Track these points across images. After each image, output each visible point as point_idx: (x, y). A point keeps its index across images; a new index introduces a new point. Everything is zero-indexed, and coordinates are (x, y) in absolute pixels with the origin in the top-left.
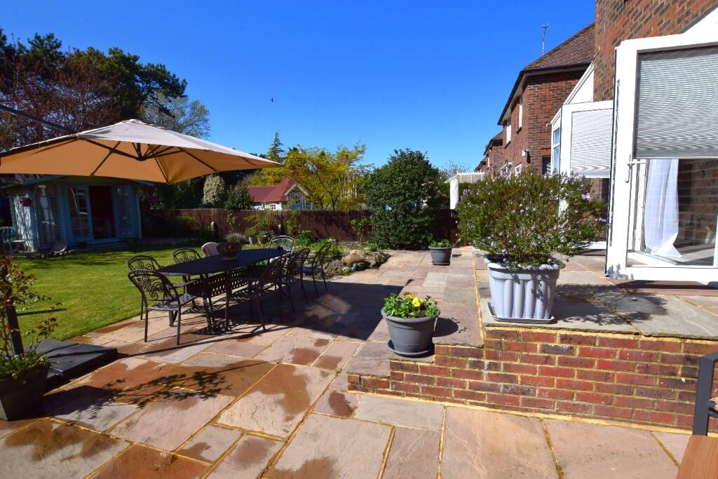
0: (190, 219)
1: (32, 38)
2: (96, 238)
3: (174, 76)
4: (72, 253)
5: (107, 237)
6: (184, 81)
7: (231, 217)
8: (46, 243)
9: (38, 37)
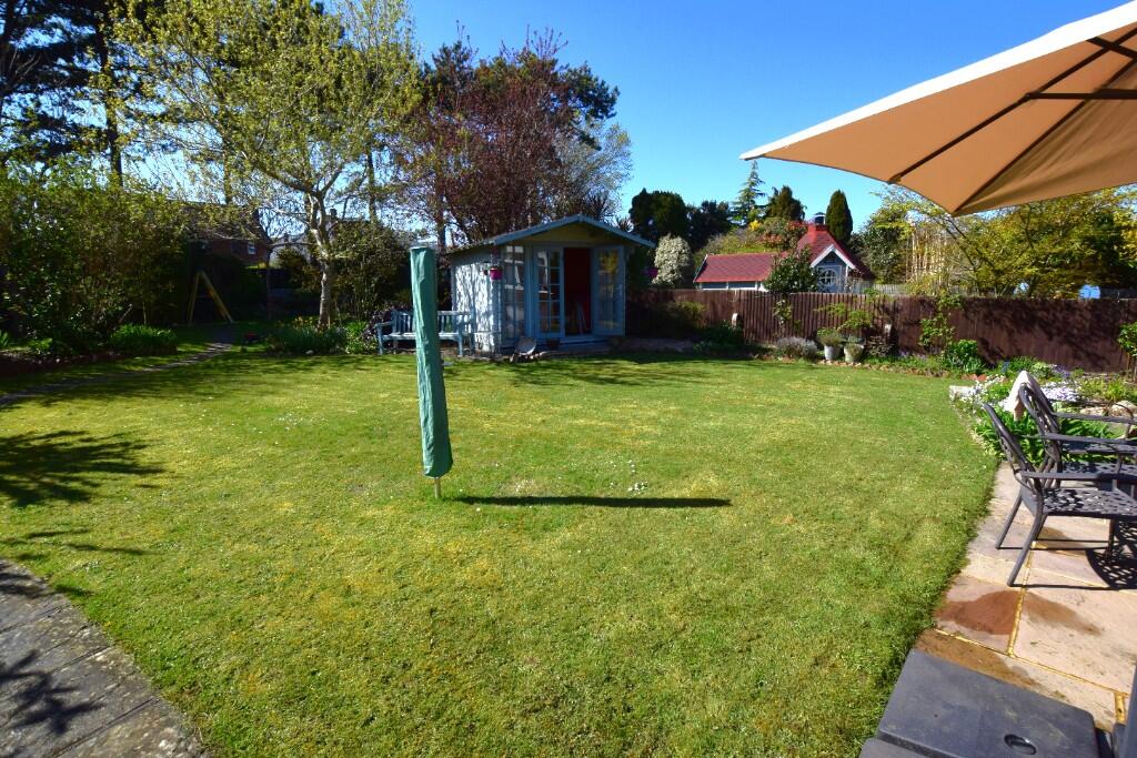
0: (692, 306)
1: (437, 53)
2: (568, 333)
3: (603, 83)
4: (544, 358)
5: (578, 333)
6: (616, 90)
7: (784, 306)
8: (508, 339)
9: (445, 50)
